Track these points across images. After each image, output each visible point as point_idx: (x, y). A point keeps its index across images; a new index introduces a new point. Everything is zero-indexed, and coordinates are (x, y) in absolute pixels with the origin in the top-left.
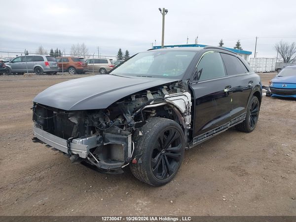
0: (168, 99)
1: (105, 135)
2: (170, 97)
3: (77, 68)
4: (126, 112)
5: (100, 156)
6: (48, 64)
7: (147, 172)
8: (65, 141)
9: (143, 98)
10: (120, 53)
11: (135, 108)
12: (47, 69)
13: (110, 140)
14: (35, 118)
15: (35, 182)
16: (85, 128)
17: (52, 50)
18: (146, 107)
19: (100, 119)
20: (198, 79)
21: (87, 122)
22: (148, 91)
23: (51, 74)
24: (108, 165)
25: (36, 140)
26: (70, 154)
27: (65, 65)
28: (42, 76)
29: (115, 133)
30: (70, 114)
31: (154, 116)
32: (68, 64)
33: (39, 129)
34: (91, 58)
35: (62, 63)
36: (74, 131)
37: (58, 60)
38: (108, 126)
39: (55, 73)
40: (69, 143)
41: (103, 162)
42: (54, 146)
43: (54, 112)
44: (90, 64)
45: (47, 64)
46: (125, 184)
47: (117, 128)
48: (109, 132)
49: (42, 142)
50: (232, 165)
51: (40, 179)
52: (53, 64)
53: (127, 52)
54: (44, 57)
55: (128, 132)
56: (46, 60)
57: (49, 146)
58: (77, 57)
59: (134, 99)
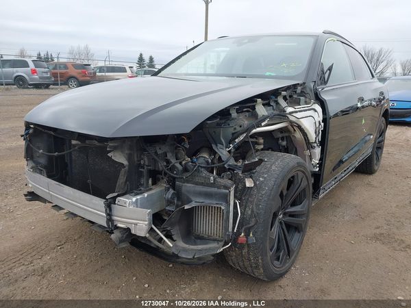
0: (294, 114)
1: (180, 187)
2: (296, 112)
3: (81, 79)
4: (218, 142)
5: (175, 232)
6: (36, 72)
7: (262, 259)
8: (99, 203)
9: (247, 114)
10: (141, 59)
11: (233, 134)
12: (34, 79)
13: (193, 198)
14: (29, 155)
15: (34, 278)
16: (140, 175)
17: (40, 55)
18: (254, 131)
19: (170, 156)
20: (326, 83)
21: (145, 161)
22: (259, 100)
23: (41, 88)
24: (192, 250)
25: (33, 196)
26: (111, 227)
27: (62, 75)
28: (26, 91)
29: (202, 184)
30: (111, 144)
31: (262, 150)
32: (67, 73)
33: (38, 176)
34: (101, 64)
35: (58, 71)
36: (122, 179)
37: (51, 67)
38: (186, 170)
39: (47, 86)
40: (109, 206)
41: (181, 244)
42: (68, 209)
43: (74, 142)
44: (100, 74)
45: (34, 72)
46: (210, 278)
47: (205, 173)
48: (188, 182)
49: (44, 201)
50: (378, 231)
51: (43, 273)
52: (43, 73)
53: (151, 59)
54: (29, 61)
55: (230, 182)
56: (32, 66)
57: (57, 208)
58: (79, 62)
59: (234, 114)
